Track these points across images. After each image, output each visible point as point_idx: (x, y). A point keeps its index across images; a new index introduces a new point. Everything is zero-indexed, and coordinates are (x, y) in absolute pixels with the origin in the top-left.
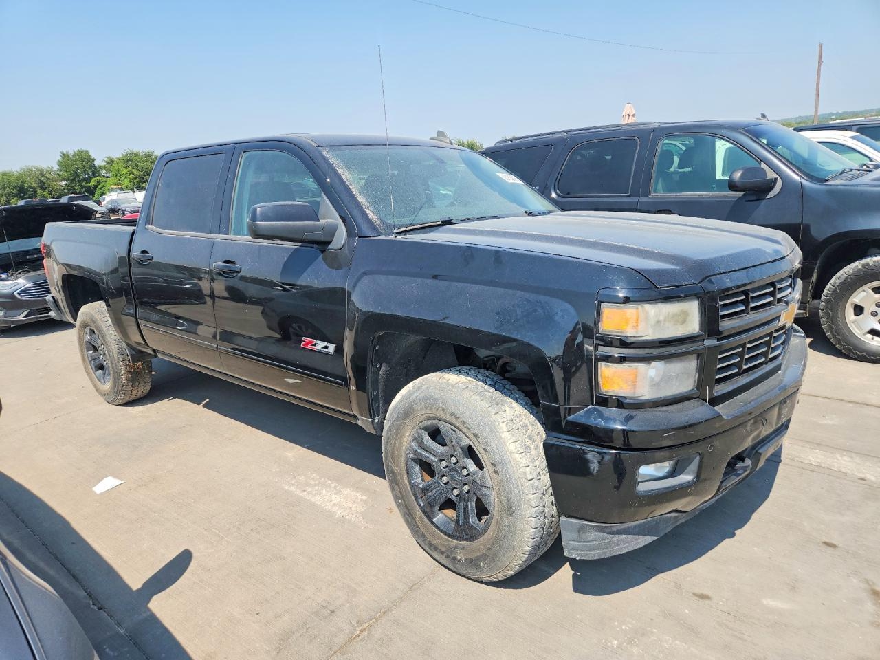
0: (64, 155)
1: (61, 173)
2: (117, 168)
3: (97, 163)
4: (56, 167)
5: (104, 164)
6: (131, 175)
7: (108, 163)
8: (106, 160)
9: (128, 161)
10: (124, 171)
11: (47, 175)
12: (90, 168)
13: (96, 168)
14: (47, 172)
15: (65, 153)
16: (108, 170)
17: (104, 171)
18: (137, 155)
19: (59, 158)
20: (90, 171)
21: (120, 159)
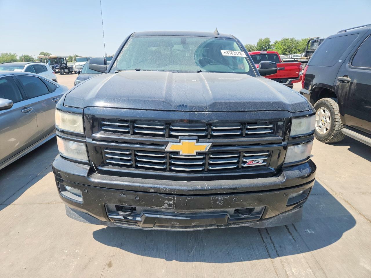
0: (260, 40)
1: (257, 47)
2: (278, 45)
3: (271, 44)
4: (256, 45)
5: (274, 43)
6: (282, 48)
7: (275, 43)
8: (275, 42)
9: (283, 42)
10: (280, 47)
11: (253, 48)
12: (268, 45)
13: (270, 45)
14: (253, 46)
15: (261, 39)
16: (274, 46)
17: (273, 47)
18: (287, 40)
19: (258, 41)
20: (268, 47)
21: (280, 42)
